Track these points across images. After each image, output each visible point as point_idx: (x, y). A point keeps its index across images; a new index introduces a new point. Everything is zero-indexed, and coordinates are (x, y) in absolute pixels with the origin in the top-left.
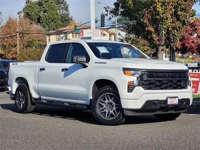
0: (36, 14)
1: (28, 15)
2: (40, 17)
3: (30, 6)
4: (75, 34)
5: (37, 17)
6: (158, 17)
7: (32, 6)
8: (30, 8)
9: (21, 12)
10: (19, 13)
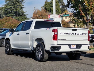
0: (49, 8)
1: (45, 8)
2: (51, 9)
3: (47, 4)
4: (66, 17)
5: (50, 9)
6: (86, 8)
7: (48, 4)
8: (46, 5)
9: (43, 7)
10: (42, 7)
